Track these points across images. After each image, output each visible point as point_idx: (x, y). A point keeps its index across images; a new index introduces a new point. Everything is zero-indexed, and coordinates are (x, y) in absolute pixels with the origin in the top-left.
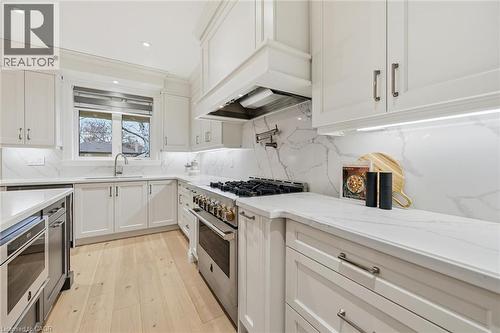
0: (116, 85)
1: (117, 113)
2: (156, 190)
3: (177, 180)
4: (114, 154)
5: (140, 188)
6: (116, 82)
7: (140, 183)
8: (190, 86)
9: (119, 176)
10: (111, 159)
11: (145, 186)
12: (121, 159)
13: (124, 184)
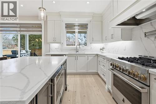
0: (77, 21)
1: (77, 31)
2: (90, 58)
3: (97, 55)
4: (76, 45)
5: (84, 57)
6: (77, 20)
7: (85, 55)
8: (102, 16)
9: (78, 52)
10: (75, 46)
11: (86, 57)
12: (78, 46)
13: (80, 55)
